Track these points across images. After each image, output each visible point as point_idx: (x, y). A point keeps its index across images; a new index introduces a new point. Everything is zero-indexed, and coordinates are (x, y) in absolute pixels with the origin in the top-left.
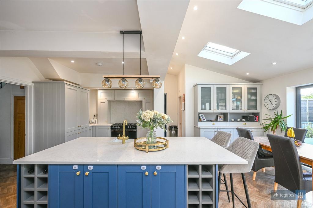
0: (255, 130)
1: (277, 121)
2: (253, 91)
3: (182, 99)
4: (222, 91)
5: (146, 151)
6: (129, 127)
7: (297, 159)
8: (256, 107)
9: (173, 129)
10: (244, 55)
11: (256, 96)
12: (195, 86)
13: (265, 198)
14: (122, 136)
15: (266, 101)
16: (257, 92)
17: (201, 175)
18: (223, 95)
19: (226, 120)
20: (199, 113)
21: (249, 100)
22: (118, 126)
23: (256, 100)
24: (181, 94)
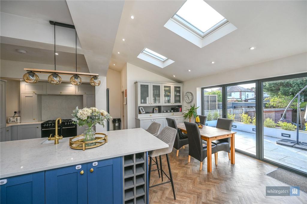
0: (179, 118)
1: (192, 111)
2: (178, 89)
3: (124, 94)
4: (157, 88)
5: (82, 149)
6: (66, 124)
7: (200, 137)
8: (179, 101)
9: (117, 121)
10: (170, 62)
11: (180, 93)
12: (136, 83)
13: (183, 168)
14: (54, 137)
15: (186, 97)
16: (180, 90)
17: (135, 162)
18: (158, 91)
19: (160, 111)
20: (139, 107)
21: (176, 96)
22: (51, 124)
23: (180, 96)
24: (124, 89)
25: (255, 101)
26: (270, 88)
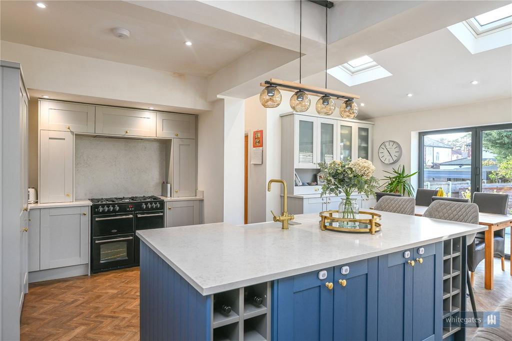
2: (364, 134)
3: (250, 140)
4: (328, 129)
10: (381, 74)
11: (367, 143)
12: (286, 116)
15: (382, 150)
16: (368, 136)
17: (452, 253)
21: (360, 148)
22: (114, 205)
23: (367, 149)
25: (470, 166)
26: (499, 139)
